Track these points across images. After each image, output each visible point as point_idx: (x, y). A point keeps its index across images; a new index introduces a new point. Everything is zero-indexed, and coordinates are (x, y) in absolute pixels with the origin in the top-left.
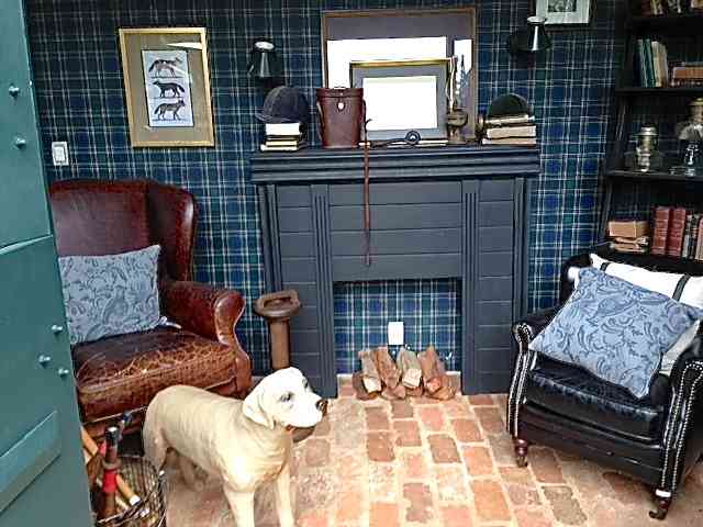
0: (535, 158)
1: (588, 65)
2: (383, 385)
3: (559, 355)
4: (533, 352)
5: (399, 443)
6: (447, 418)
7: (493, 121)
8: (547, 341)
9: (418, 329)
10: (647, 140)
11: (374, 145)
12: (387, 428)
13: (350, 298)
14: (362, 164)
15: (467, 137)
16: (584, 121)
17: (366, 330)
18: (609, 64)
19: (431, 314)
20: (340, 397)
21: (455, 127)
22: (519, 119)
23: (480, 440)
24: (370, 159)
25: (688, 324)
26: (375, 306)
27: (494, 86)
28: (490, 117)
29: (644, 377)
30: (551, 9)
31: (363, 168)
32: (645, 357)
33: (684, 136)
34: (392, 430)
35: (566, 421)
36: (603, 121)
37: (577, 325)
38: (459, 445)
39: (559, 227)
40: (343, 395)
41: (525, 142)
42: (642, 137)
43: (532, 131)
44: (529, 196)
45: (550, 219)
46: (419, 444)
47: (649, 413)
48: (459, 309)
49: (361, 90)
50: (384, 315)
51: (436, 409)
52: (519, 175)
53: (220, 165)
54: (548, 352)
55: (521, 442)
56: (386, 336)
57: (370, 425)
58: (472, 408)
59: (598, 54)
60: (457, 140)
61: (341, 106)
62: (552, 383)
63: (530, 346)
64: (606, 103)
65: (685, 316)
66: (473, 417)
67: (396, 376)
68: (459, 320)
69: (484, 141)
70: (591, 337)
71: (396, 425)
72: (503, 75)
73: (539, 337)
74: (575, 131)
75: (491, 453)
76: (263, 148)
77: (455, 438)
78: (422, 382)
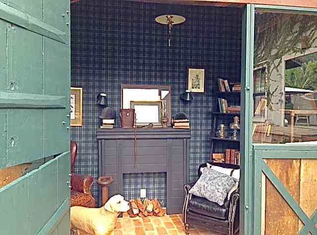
0: (189, 133)
1: (204, 105)
2: (140, 211)
3: (198, 194)
4: (190, 194)
5: (146, 230)
6: (162, 222)
7: (176, 121)
8: (194, 190)
9: (151, 192)
10: (222, 128)
11: (138, 127)
12: (142, 226)
13: (127, 180)
14: (134, 133)
15: (168, 125)
16: (204, 121)
17: (133, 192)
18: (211, 105)
19: (155, 186)
20: (123, 217)
21: (164, 122)
22: (184, 121)
23: (174, 228)
24: (137, 132)
25: (234, 183)
26: (136, 184)
27: (176, 109)
28: (176, 119)
29: (222, 199)
30: (193, 88)
31: (135, 135)
32: (222, 193)
33: (232, 128)
34: (143, 226)
35: (200, 216)
36: (210, 121)
37: (203, 184)
38: (167, 230)
39: (198, 155)
40: (125, 216)
41: (186, 128)
42: (221, 127)
43: (188, 124)
44: (188, 145)
45: (195, 153)
46: (153, 230)
47: (224, 210)
48: (166, 184)
49: (134, 110)
50: (139, 186)
51: (158, 219)
52: (185, 138)
53: (83, 133)
54: (195, 194)
55: (187, 225)
56: (140, 194)
57: (136, 225)
58: (171, 218)
59: (207, 101)
60: (165, 126)
61: (128, 114)
62: (196, 203)
63: (189, 192)
64: (210, 116)
65: (233, 181)
66: (171, 221)
67: (145, 208)
68: (166, 188)
69: (174, 127)
70: (207, 188)
71: (145, 225)
72: (179, 107)
73: (192, 189)
74: (201, 124)
75: (177, 231)
76: (101, 127)
77: (165, 227)
78: (153, 210)
